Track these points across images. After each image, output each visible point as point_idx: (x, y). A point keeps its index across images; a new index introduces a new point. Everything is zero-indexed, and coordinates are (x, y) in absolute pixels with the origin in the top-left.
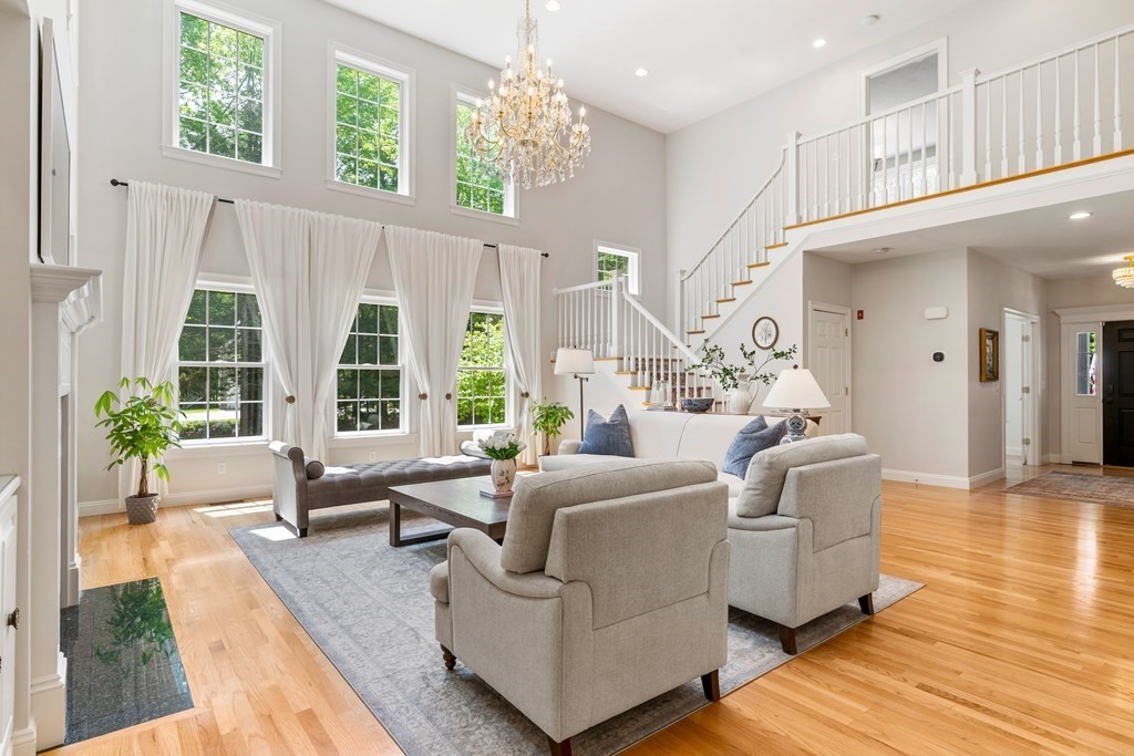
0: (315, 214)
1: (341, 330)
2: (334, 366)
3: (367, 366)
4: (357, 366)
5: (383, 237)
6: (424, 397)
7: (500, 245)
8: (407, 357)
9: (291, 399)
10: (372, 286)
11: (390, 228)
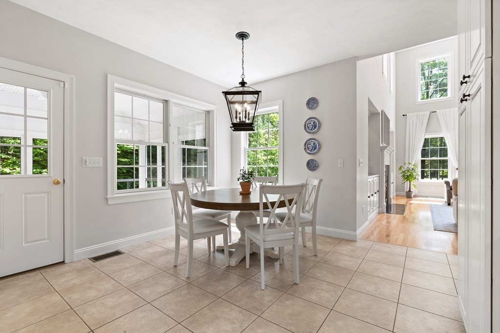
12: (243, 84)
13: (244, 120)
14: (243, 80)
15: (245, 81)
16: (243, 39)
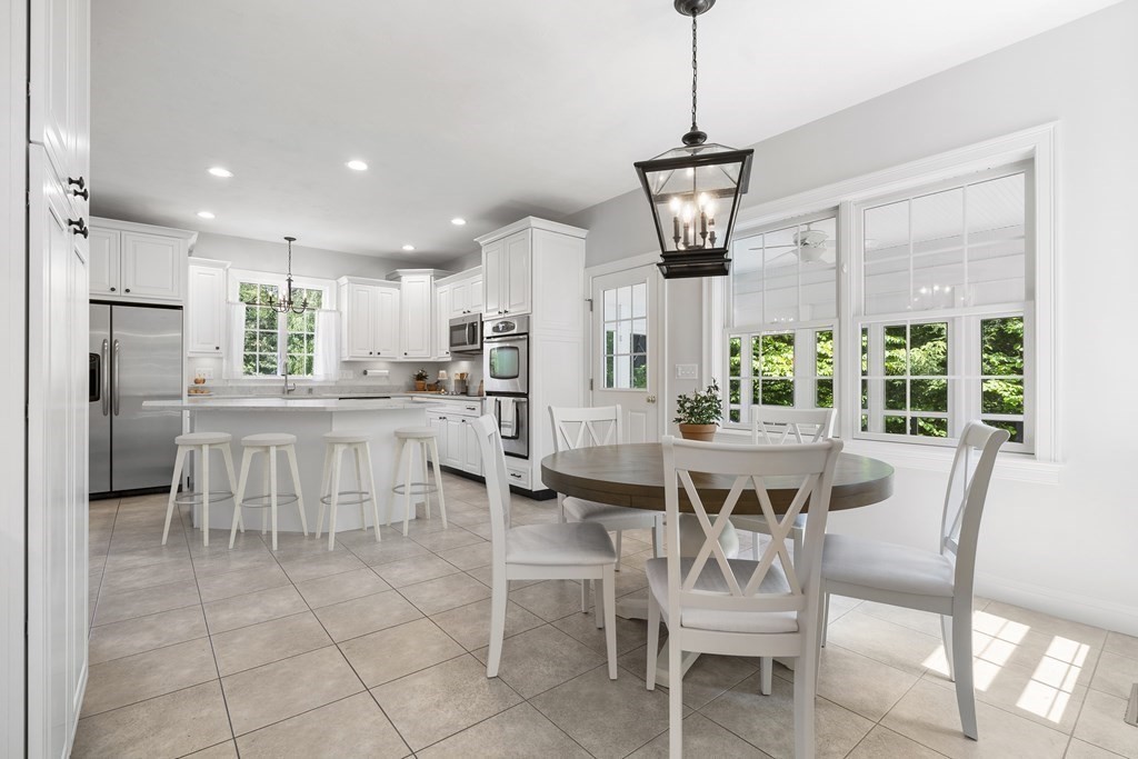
13: (700, 242)
14: (694, 128)
15: (700, 129)
16: (694, 14)
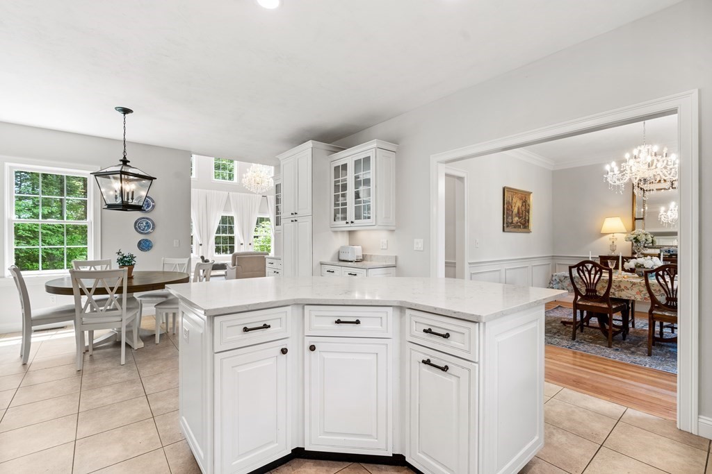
0: (208, 191)
1: (216, 223)
2: (214, 235)
3: (224, 235)
4: (221, 235)
5: (228, 197)
6: (242, 244)
7: (268, 196)
8: (237, 233)
9: (201, 245)
10: (225, 210)
11: (230, 193)
12: (125, 162)
14: (125, 157)
16: (125, 114)
